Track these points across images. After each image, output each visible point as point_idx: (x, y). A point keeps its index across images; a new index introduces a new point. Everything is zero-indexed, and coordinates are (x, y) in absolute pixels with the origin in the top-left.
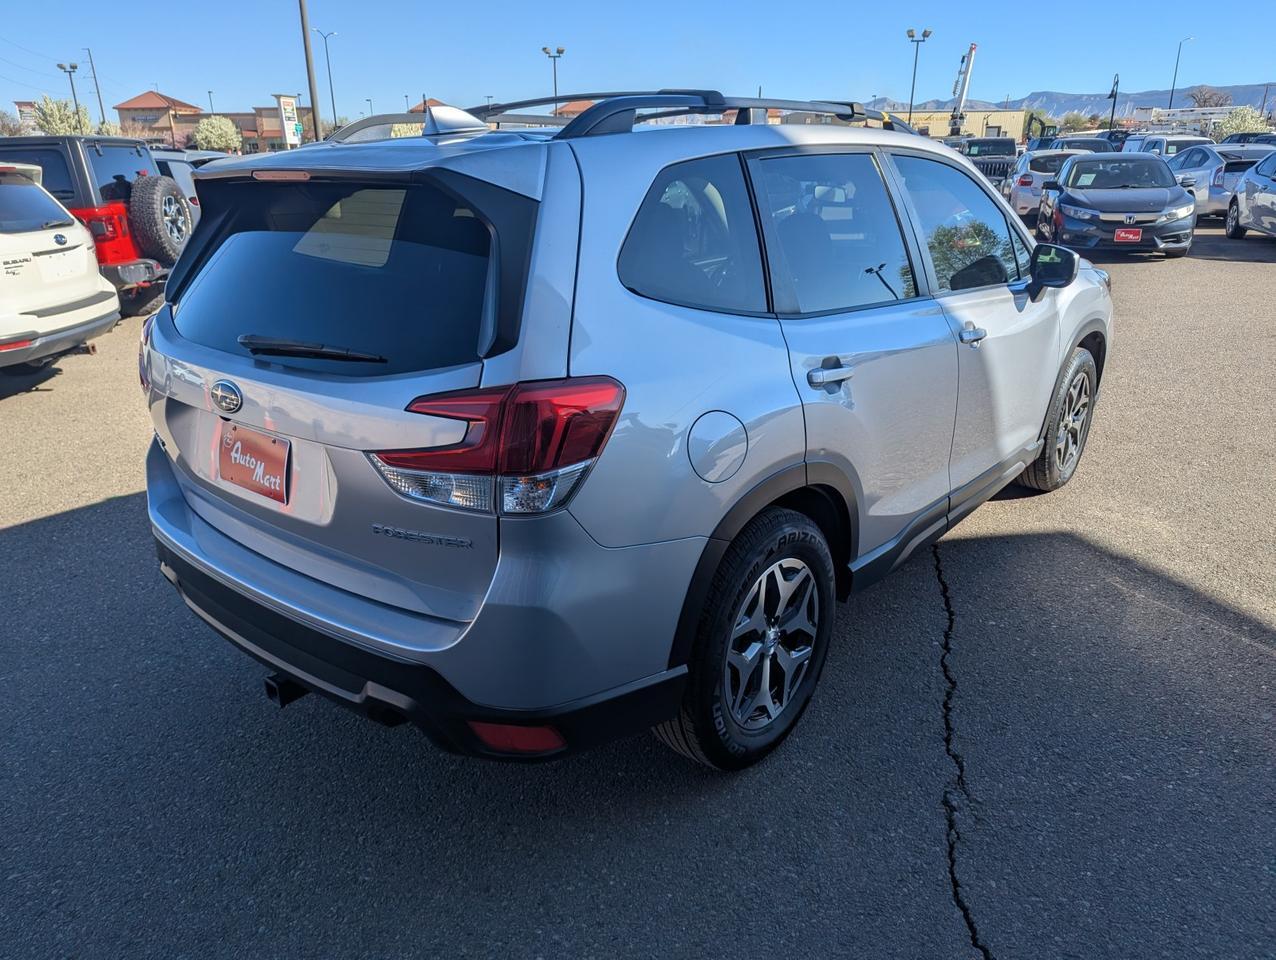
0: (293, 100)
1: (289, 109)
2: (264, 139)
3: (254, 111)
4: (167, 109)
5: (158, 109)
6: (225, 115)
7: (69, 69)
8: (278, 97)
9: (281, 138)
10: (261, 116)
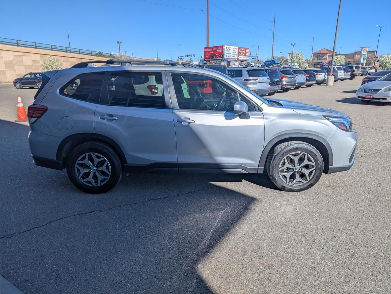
0: (367, 49)
1: (365, 52)
2: (355, 61)
3: (354, 53)
4: (327, 53)
5: (324, 53)
6: (343, 55)
7: (293, 45)
8: (362, 48)
9: (359, 61)
10: (356, 54)
